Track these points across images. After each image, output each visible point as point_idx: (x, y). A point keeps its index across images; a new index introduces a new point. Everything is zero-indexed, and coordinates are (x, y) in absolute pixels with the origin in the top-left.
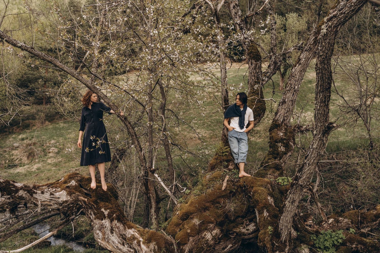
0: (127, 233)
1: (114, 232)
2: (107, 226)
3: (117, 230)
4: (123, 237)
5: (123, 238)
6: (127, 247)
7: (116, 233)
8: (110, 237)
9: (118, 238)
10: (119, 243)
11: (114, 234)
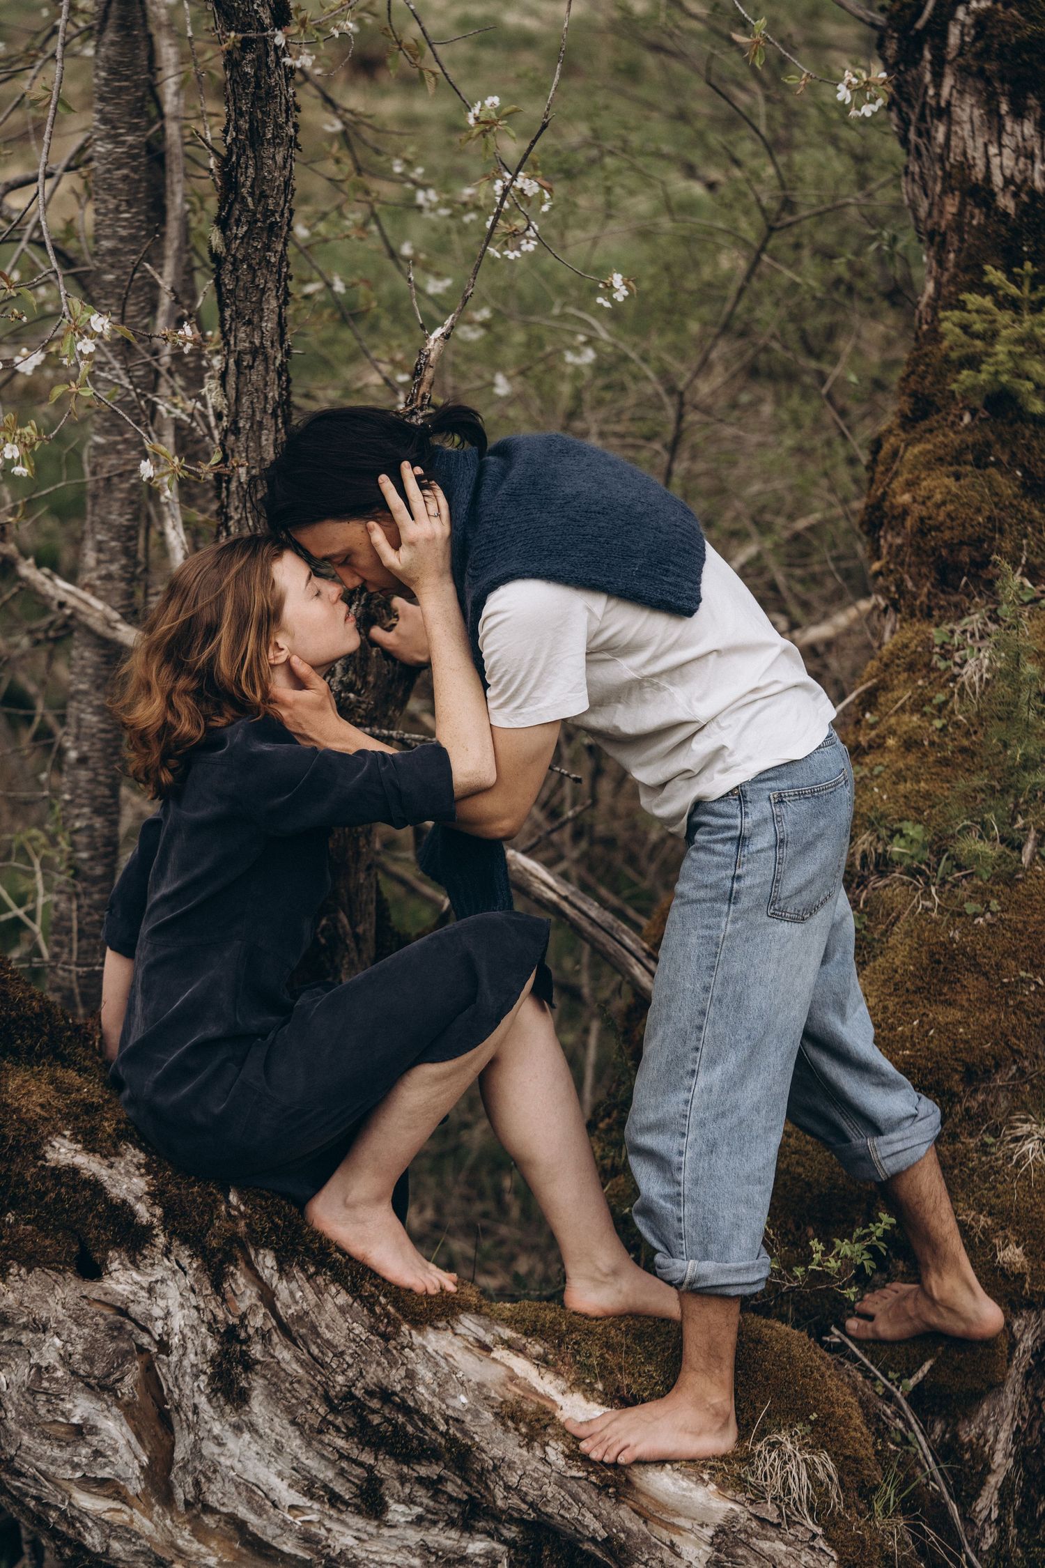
0: (424, 1372)
1: (258, 1387)
2: (177, 1322)
3: (284, 1354)
4: (364, 1423)
5: (364, 1434)
6: (418, 1521)
7: (275, 1393)
8: (209, 1448)
9: (295, 1443)
10: (309, 1493)
11: (258, 1407)
